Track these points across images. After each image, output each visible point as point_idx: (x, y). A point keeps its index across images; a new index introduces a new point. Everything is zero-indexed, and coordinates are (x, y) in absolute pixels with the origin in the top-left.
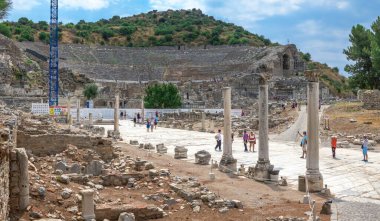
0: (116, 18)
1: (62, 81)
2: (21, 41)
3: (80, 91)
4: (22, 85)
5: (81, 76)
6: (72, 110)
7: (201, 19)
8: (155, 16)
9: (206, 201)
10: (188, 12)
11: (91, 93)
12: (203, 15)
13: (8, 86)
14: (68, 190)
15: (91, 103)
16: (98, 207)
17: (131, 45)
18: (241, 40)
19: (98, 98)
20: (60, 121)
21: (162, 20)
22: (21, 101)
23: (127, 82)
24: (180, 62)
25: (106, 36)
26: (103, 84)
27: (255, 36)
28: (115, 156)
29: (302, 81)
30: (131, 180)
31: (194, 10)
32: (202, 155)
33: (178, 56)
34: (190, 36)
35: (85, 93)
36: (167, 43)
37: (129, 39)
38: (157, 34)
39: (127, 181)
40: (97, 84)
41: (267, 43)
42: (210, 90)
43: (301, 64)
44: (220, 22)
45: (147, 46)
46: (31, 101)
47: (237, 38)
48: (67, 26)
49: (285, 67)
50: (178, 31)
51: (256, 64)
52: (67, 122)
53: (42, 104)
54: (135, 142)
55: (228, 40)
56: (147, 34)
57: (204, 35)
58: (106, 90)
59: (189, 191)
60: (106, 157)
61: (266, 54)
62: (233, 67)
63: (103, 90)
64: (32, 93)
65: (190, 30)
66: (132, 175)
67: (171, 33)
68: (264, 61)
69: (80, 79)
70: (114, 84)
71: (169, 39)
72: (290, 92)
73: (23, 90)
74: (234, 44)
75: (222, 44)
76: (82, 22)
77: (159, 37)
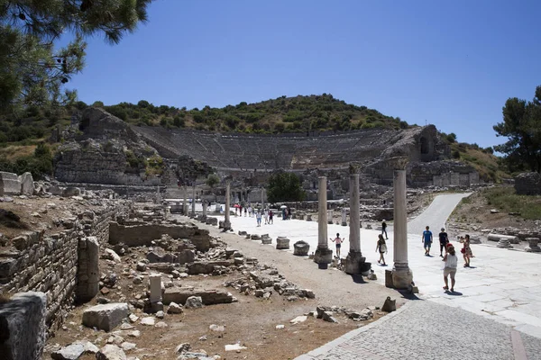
0: (243, 104)
2: (139, 125)
4: (138, 173)
5: (202, 164)
7: (332, 104)
8: (283, 103)
9: (277, 288)
10: (317, 98)
12: (334, 100)
13: (122, 174)
18: (373, 124)
21: (291, 107)
22: (135, 190)
24: (308, 149)
25: (232, 124)
26: (227, 172)
27: (390, 119)
28: (213, 247)
31: (325, 95)
32: (300, 246)
33: (306, 143)
34: (319, 123)
36: (295, 130)
37: (255, 127)
38: (285, 121)
39: (213, 268)
40: (220, 174)
41: (404, 126)
42: (339, 178)
46: (146, 191)
47: (369, 122)
48: (191, 112)
49: (424, 151)
50: (307, 117)
51: (389, 149)
54: (244, 233)
55: (360, 125)
56: (276, 121)
57: (334, 120)
58: (229, 179)
60: (203, 246)
61: (401, 138)
62: (364, 153)
64: (149, 182)
65: (320, 116)
67: (299, 119)
68: (398, 144)
69: (202, 167)
70: (238, 173)
71: (297, 126)
73: (139, 179)
74: (366, 128)
75: (353, 129)
76: (208, 107)
77: (287, 124)
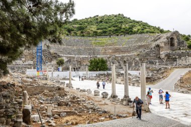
0: (75, 20)
1: (45, 56)
3: (54, 62)
5: (55, 53)
6: (49, 73)
7: (123, 20)
8: (97, 19)
10: (115, 16)
11: (61, 63)
12: (124, 17)
14: (42, 106)
15: (61, 68)
16: (53, 111)
17: (83, 36)
18: (145, 31)
19: (64, 66)
20: (43, 79)
21: (101, 22)
23: (81, 56)
25: (69, 31)
26: (67, 57)
27: (154, 28)
28: (66, 95)
29: (182, 53)
30: (70, 103)
31: (119, 14)
32: (104, 94)
33: (109, 41)
34: (116, 30)
35: (58, 63)
36: (103, 34)
37: (82, 32)
38: (98, 29)
39: (68, 103)
40: (64, 58)
41: (162, 31)
43: (183, 42)
44: (134, 21)
45: (93, 36)
46: (25, 68)
47: (143, 30)
49: (172, 45)
50: (109, 27)
51: (154, 45)
52: (46, 79)
53: (32, 70)
54: (78, 89)
55: (138, 31)
56: (93, 29)
57: (124, 29)
58: (69, 61)
59: (89, 106)
60: (62, 95)
61: (159, 38)
62: (140, 47)
63: (67, 61)
64: (26, 63)
65: (116, 26)
66: (70, 101)
67: (105, 28)
68: (158, 42)
69: (55, 55)
70: (74, 58)
72: (175, 60)
74: (141, 33)
75: (134, 33)
77: (99, 31)
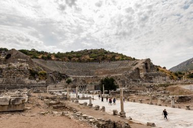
0: (72, 52)
1: (55, 76)
3: (63, 81)
4: (35, 78)
7: (105, 52)
8: (87, 51)
11: (69, 82)
13: (27, 79)
17: (81, 62)
18: (124, 58)
24: (101, 68)
25: (70, 58)
26: (73, 78)
29: (155, 73)
31: (101, 49)
33: (99, 66)
35: (67, 82)
36: (95, 61)
37: (79, 59)
40: (71, 78)
45: (87, 62)
49: (147, 68)
50: (98, 56)
51: (134, 68)
55: (119, 59)
56: (87, 58)
57: (109, 57)
61: (137, 63)
62: (123, 69)
63: (74, 81)
64: (40, 83)
67: (96, 57)
68: (137, 66)
69: (64, 76)
70: (78, 78)
71: (95, 59)
72: (151, 78)
73: (35, 81)
74: (122, 60)
75: (117, 60)
76: (59, 52)
77: (91, 59)
